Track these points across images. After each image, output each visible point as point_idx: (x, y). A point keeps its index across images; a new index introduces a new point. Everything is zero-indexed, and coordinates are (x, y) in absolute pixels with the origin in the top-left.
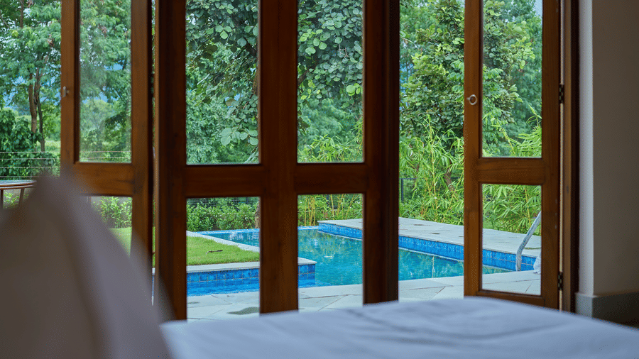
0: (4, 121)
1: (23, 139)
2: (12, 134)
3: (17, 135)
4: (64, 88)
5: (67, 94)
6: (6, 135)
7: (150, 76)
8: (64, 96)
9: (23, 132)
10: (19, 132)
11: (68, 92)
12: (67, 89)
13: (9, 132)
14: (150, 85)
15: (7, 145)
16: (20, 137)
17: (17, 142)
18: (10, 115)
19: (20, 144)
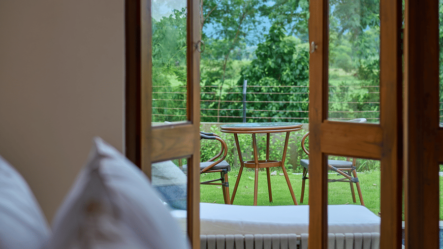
0: (286, 51)
1: (303, 69)
2: (292, 64)
3: (297, 64)
4: (313, 43)
5: (315, 49)
6: (287, 64)
7: (400, 31)
8: (313, 51)
9: (304, 61)
10: (299, 62)
11: (317, 47)
12: (315, 44)
13: (290, 62)
14: (400, 42)
15: (288, 75)
16: (300, 67)
17: (298, 72)
18: (292, 45)
19: (300, 74)
